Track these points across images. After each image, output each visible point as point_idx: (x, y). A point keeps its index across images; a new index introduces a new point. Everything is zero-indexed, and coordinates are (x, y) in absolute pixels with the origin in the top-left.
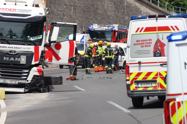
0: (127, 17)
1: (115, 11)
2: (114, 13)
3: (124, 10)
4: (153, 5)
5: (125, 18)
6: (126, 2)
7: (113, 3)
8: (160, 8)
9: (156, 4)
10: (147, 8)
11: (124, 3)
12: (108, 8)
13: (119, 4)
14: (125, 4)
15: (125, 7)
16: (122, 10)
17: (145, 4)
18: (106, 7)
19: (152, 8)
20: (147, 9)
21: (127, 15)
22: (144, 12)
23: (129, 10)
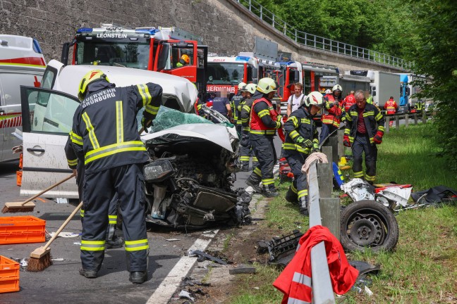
0: (218, 38)
1: (194, 23)
2: (191, 26)
3: (212, 23)
4: (265, 23)
5: (213, 39)
6: (217, 10)
7: (189, 8)
8: (276, 31)
9: (270, 22)
10: (254, 27)
11: (213, 12)
12: (176, 14)
13: (203, 11)
14: (215, 14)
15: (215, 20)
16: (209, 24)
17: (251, 21)
18: (172, 12)
19: (262, 29)
20: (254, 29)
21: (217, 34)
22: (250, 34)
23: (221, 25)
